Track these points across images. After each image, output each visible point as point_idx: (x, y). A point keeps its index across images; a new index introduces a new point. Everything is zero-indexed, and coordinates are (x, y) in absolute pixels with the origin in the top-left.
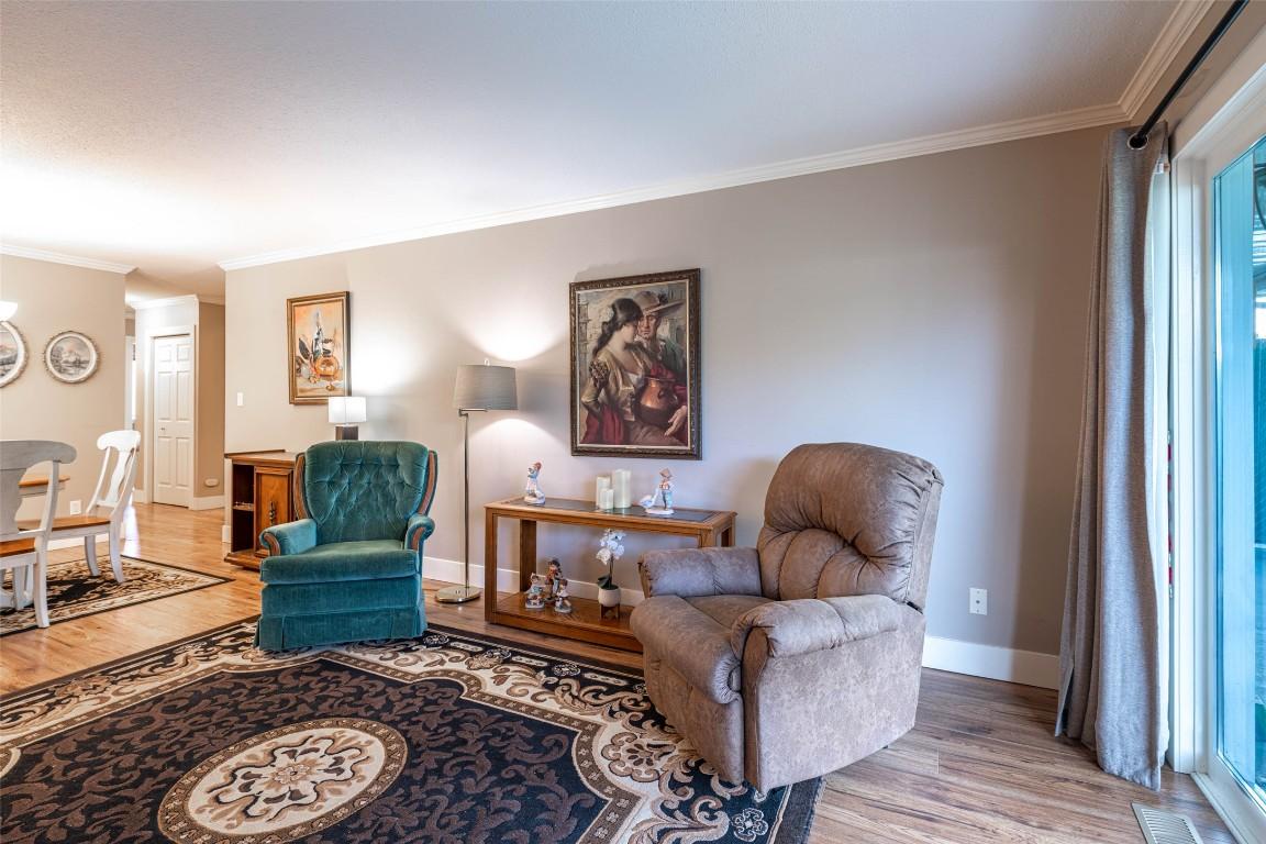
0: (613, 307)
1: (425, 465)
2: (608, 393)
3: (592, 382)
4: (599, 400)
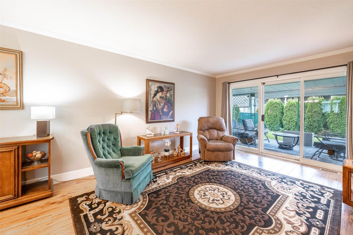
4: (154, 109)
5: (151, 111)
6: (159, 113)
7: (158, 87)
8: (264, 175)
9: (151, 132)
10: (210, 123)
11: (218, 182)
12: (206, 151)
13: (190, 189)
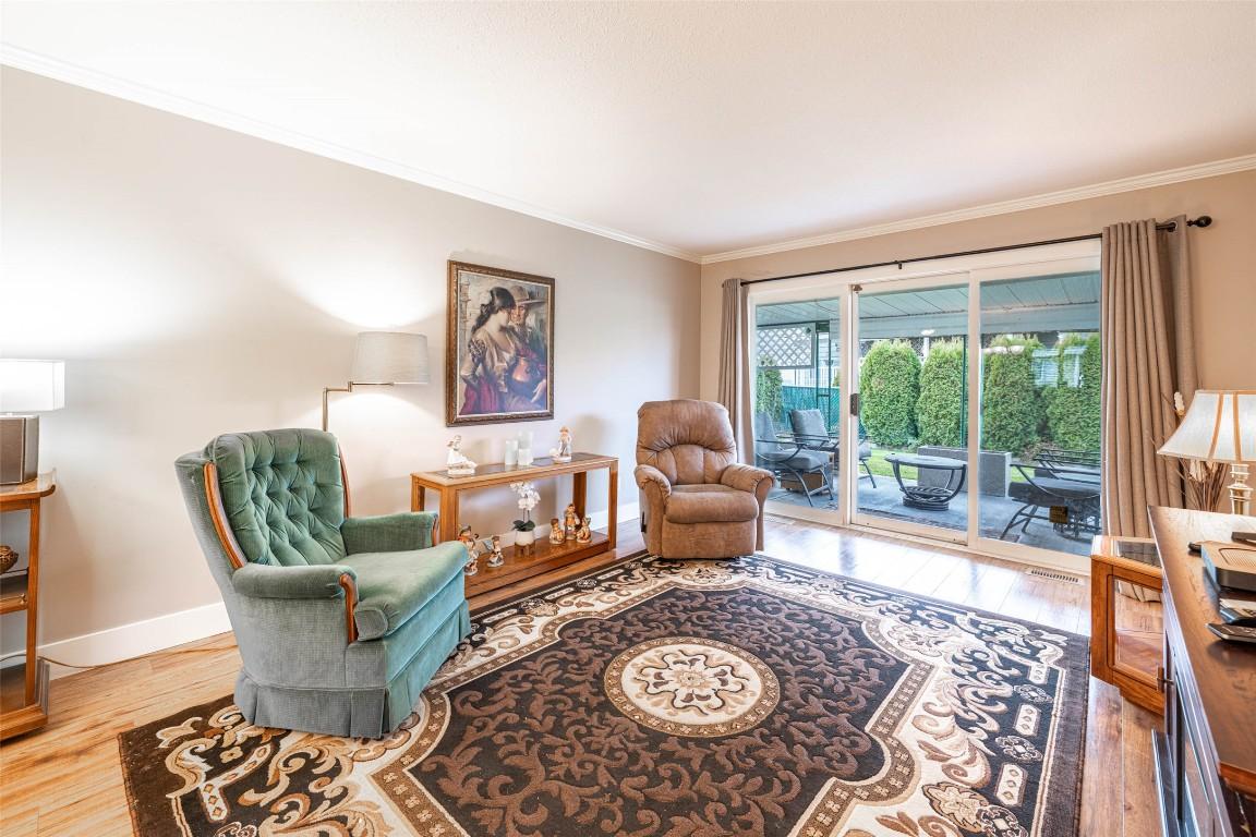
2: (485, 367)
3: (471, 358)
4: (477, 374)
5: (465, 379)
6: (497, 386)
7: (491, 292)
8: (858, 600)
9: (463, 460)
10: (678, 422)
11: (705, 633)
12: (665, 522)
13: (606, 663)
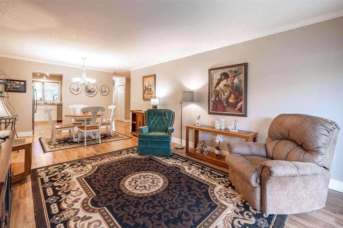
0: (221, 75)
1: (172, 115)
2: (219, 98)
3: (214, 95)
4: (216, 100)
5: (213, 101)
6: (222, 104)
